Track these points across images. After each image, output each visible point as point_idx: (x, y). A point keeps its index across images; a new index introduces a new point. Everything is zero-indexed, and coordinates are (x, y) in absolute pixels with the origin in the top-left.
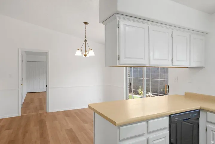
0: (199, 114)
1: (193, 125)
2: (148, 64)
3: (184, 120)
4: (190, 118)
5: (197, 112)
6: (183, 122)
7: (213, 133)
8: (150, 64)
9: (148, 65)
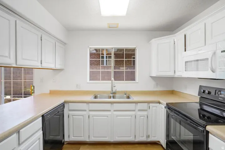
0: (64, 107)
1: (59, 116)
2: (15, 64)
3: (55, 115)
4: (58, 112)
5: (63, 105)
6: (55, 116)
7: (73, 117)
8: (17, 64)
9: (15, 66)
